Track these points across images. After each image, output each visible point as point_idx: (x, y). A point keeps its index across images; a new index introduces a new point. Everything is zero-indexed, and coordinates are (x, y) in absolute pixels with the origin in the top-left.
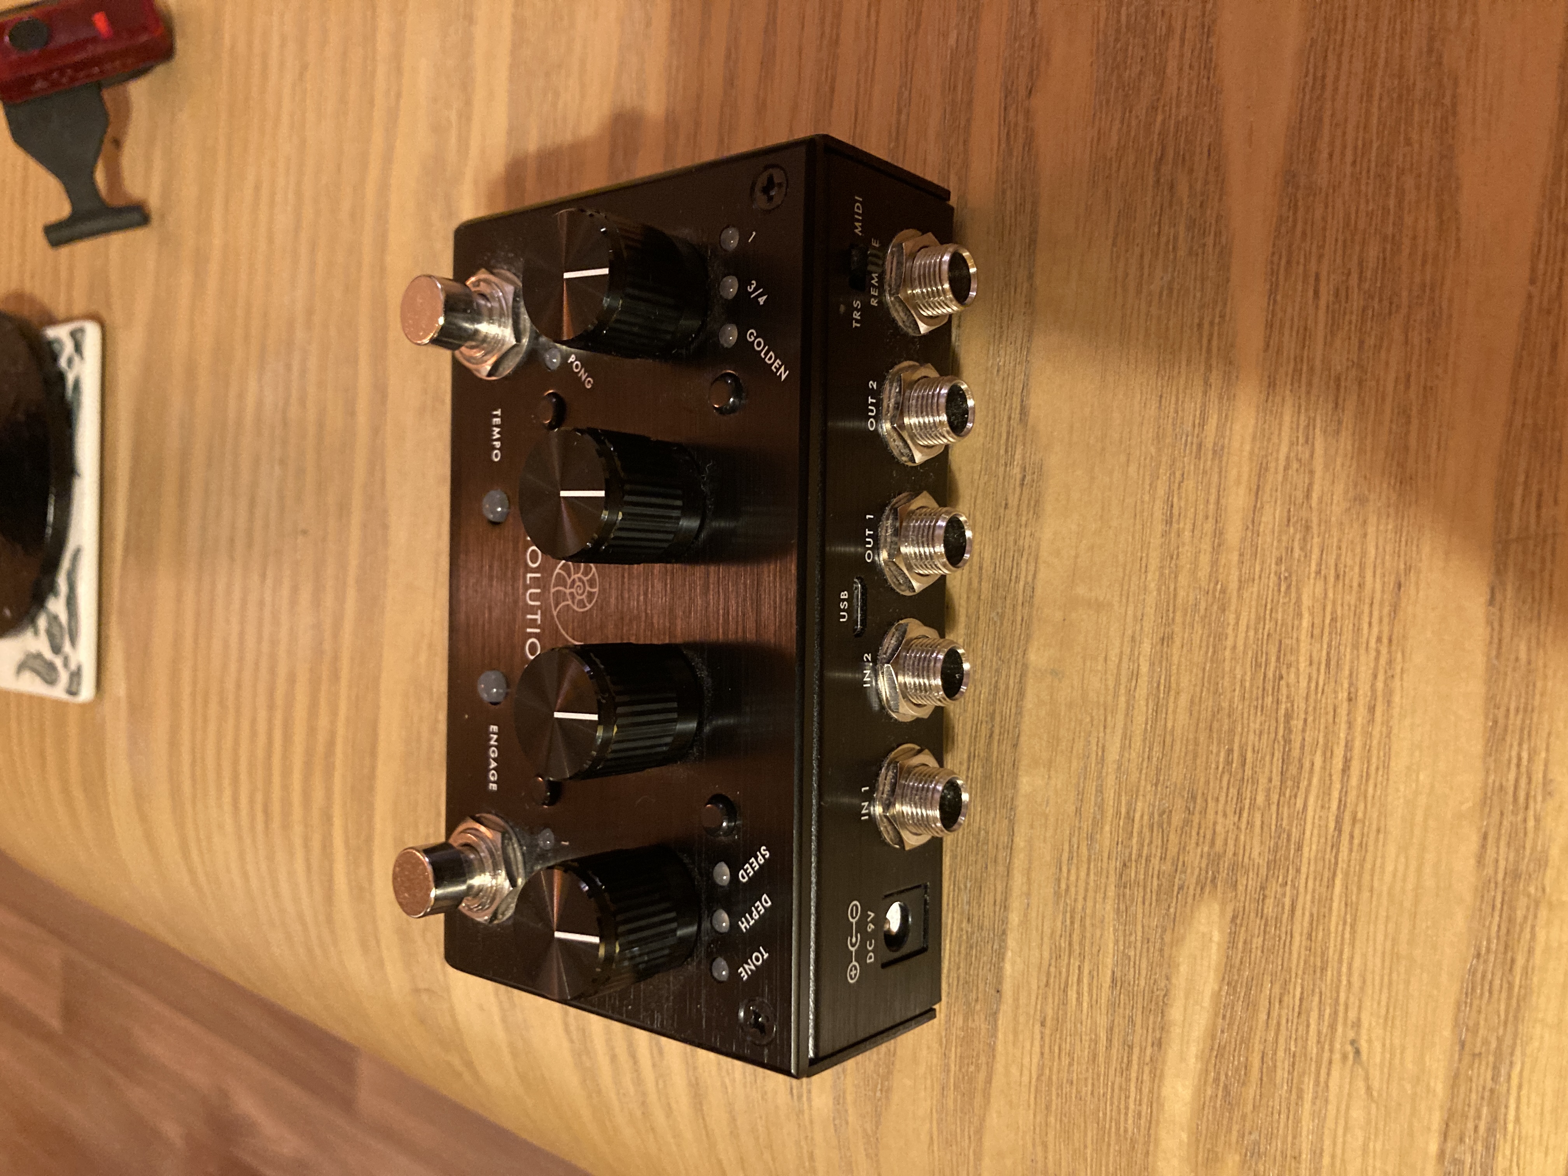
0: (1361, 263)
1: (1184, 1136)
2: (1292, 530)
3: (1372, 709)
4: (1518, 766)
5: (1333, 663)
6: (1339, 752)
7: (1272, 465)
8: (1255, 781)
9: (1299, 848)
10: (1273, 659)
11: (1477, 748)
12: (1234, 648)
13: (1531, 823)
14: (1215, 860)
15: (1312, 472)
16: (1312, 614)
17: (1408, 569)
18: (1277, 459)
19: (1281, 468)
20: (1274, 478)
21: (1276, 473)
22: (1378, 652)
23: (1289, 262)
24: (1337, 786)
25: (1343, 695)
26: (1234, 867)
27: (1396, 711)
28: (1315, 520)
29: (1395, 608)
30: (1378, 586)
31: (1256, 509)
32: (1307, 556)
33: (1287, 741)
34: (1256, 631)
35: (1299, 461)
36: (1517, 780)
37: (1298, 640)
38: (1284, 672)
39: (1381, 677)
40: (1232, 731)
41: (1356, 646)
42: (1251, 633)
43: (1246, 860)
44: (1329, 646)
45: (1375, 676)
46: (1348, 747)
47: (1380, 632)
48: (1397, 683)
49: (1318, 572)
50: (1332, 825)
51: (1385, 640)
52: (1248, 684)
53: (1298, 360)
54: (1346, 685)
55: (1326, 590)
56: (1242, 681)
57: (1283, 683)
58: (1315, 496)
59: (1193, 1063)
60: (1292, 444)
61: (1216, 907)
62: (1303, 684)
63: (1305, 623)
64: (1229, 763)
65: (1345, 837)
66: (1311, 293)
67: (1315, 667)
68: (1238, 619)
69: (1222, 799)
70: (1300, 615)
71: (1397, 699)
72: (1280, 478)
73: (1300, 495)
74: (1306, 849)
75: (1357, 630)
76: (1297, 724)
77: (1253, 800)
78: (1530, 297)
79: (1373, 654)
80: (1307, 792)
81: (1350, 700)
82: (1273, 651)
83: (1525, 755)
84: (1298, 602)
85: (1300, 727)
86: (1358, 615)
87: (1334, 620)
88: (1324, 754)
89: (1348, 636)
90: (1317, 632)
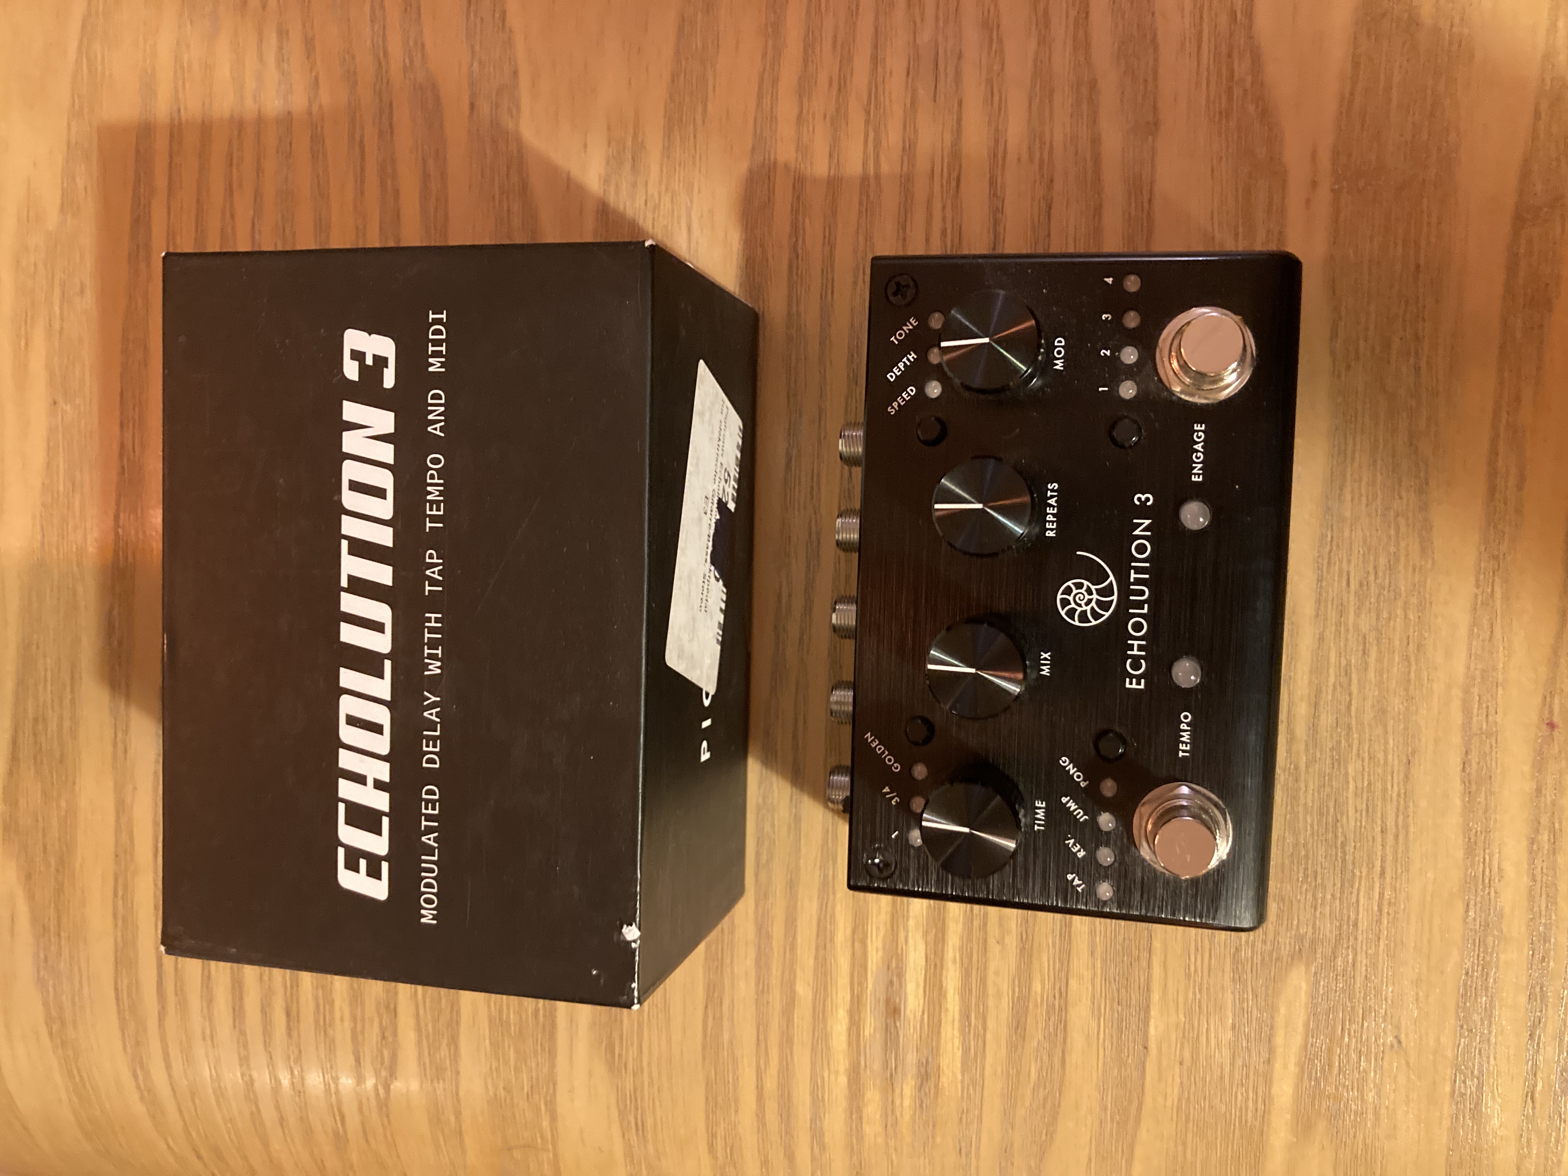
0: (1375, 568)
1: (1288, 1117)
2: (1339, 730)
3: (1397, 836)
4: (1484, 862)
5: (1370, 810)
6: (1378, 864)
7: (1324, 689)
8: (1324, 888)
9: (1356, 925)
10: (1332, 810)
11: (1460, 854)
12: (1305, 804)
13: (1493, 894)
14: (1300, 938)
15: (1350, 694)
16: (1355, 781)
17: (1414, 753)
18: (1327, 686)
19: (1330, 692)
20: (1327, 696)
21: (1327, 694)
22: (1398, 802)
23: (1329, 563)
24: (1377, 885)
25: (1378, 829)
26: (1313, 942)
27: (1411, 837)
28: (1354, 722)
29: (1407, 777)
30: (1396, 763)
31: (1315, 716)
32: (1350, 746)
33: (1344, 860)
34: (1319, 792)
35: (1341, 686)
36: (1484, 872)
37: (1347, 797)
38: (1339, 817)
39: (1401, 818)
40: (1307, 857)
41: (1384, 800)
42: (1316, 794)
43: (1321, 936)
44: (1368, 800)
45: (1397, 816)
46: (1383, 861)
47: (1399, 791)
48: (1411, 820)
49: (1358, 755)
50: (1376, 908)
51: (1403, 796)
52: (1315, 827)
53: (1338, 624)
54: (1379, 823)
55: (1363, 766)
56: (1312, 826)
57: (1339, 825)
58: (1353, 708)
59: (1292, 1068)
60: (1336, 676)
61: (1303, 968)
62: (1352, 824)
63: (1352, 786)
64: (1306, 876)
65: (1385, 915)
66: (1344, 583)
67: (1359, 813)
68: (1306, 787)
69: (1303, 900)
70: (1348, 782)
71: (1412, 829)
72: (1330, 697)
73: (1343, 708)
74: (1360, 925)
75: (1385, 790)
76: (1350, 849)
77: (1324, 898)
78: (1476, 596)
79: (1395, 803)
80: (1359, 890)
81: (1382, 832)
82: (1332, 804)
83: (1487, 857)
84: (1347, 774)
85: (1352, 850)
86: (1384, 782)
87: (1369, 784)
88: (1368, 865)
89: (1378, 794)
90: (1360, 791)
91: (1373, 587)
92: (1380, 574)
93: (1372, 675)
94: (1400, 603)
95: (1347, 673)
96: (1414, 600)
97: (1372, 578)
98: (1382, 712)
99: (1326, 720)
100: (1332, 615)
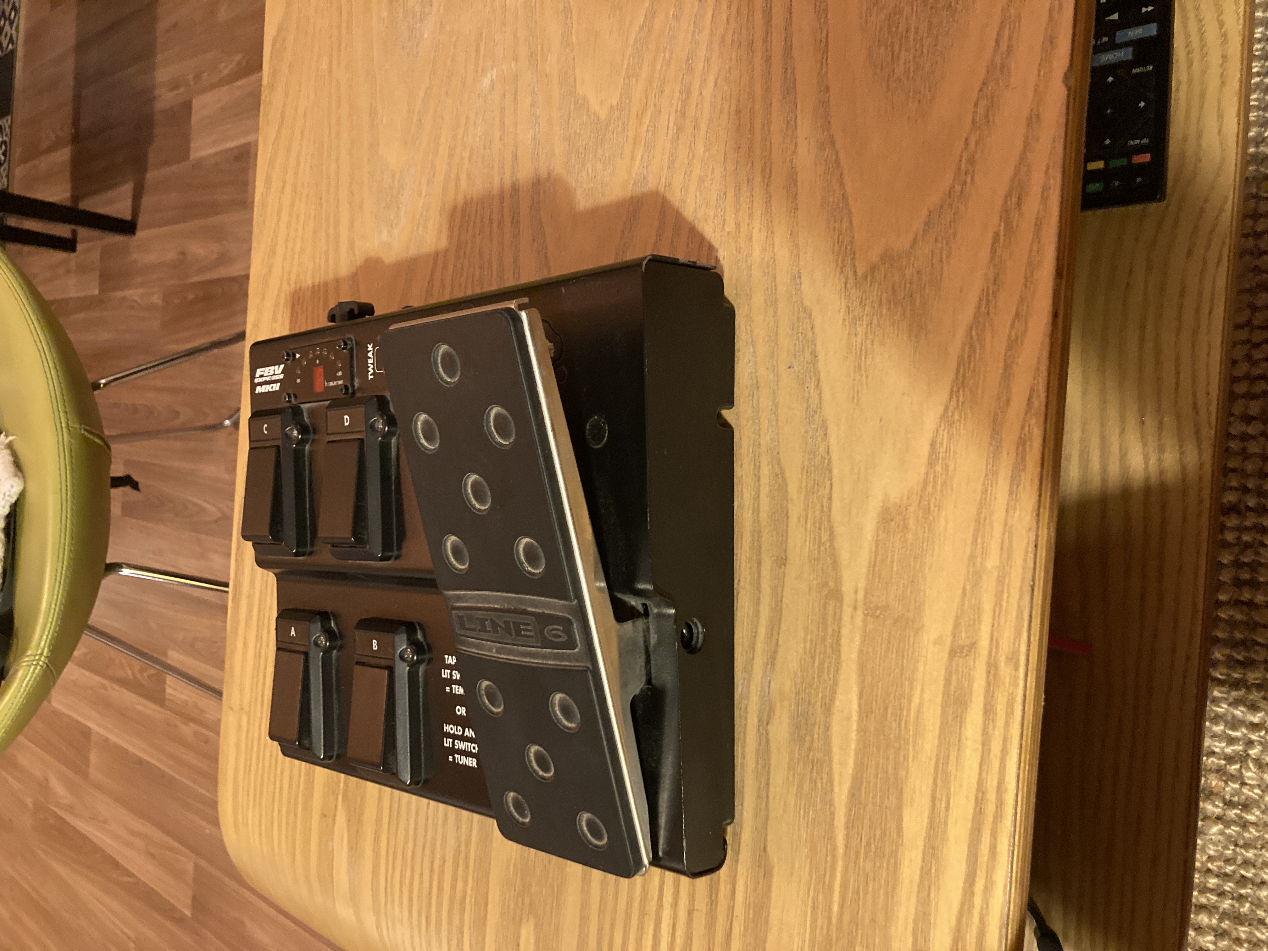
0: (874, 836)
2: (852, 924)
15: (859, 906)
23: (852, 827)
28: (860, 922)
31: (841, 913)
32: (857, 936)
35: (855, 900)
49: (861, 942)
53: (855, 862)
58: (860, 914)
66: (859, 840)
91: (873, 846)
92: (877, 840)
93: (869, 897)
94: (886, 860)
95: (858, 893)
96: (892, 861)
97: (872, 841)
98: (873, 920)
99: (847, 918)
100: (853, 856)
